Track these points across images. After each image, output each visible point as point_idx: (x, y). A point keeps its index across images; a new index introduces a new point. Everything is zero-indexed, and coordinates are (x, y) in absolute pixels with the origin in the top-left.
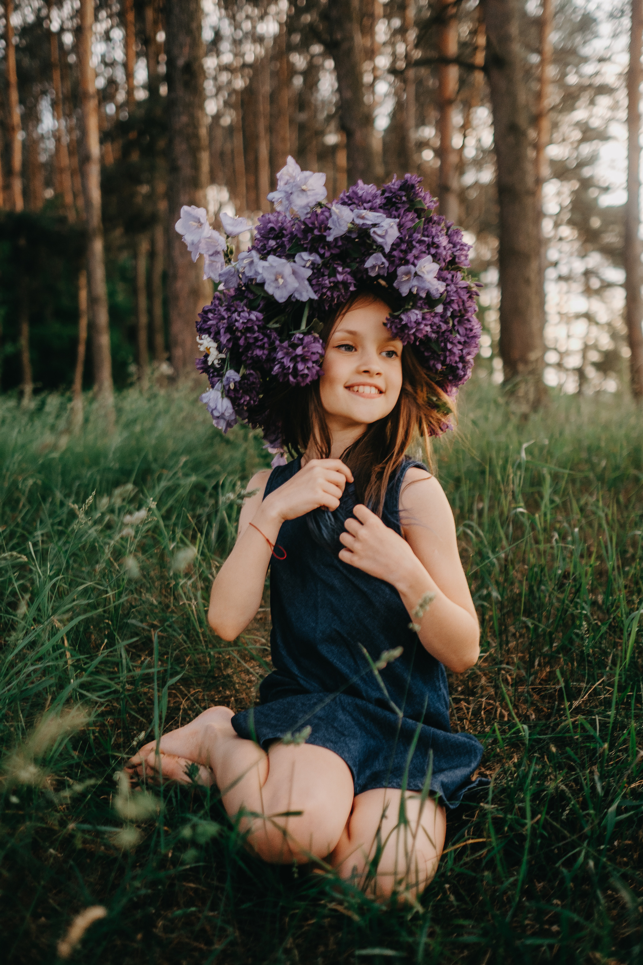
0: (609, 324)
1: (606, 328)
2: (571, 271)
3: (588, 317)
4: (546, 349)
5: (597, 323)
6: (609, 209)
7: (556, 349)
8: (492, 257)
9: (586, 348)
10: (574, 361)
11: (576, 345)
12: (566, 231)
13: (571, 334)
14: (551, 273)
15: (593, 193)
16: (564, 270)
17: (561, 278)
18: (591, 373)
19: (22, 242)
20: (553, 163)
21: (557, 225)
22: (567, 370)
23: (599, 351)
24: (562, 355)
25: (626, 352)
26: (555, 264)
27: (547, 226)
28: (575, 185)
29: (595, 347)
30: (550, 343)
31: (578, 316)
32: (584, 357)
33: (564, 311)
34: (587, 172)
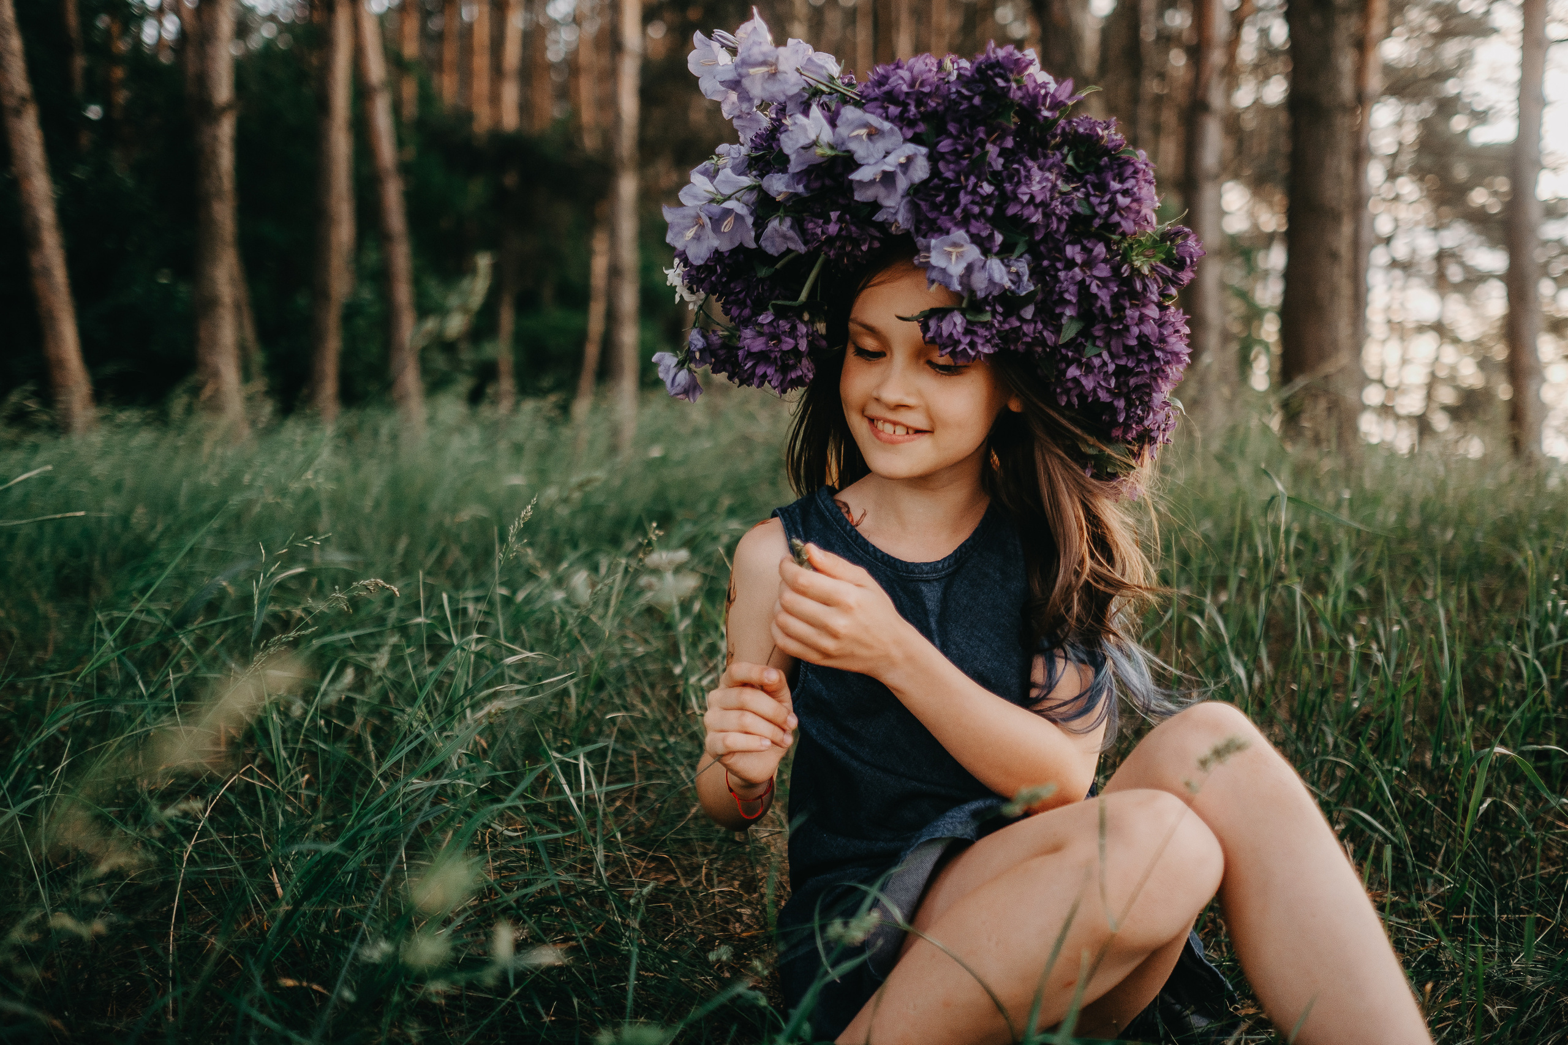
0: (1477, 343)
1: (1471, 349)
2: (1414, 251)
3: (1440, 328)
4: (1365, 381)
5: (1456, 341)
6: (1486, 150)
7: (1381, 381)
8: (1279, 226)
9: (1433, 382)
10: (1412, 403)
11: (1416, 376)
12: (1407, 187)
13: (1408, 357)
14: (1379, 256)
15: (1459, 123)
16: (1400, 250)
17: (1394, 264)
18: (1441, 422)
19: (510, 180)
20: (1388, 69)
21: (1392, 175)
22: (1398, 418)
23: (1457, 388)
24: (1392, 392)
25: (1503, 392)
26: (1388, 241)
27: (1375, 173)
28: (1426, 109)
29: (1452, 379)
30: (1372, 373)
31: (1421, 329)
32: (1429, 397)
33: (1396, 318)
34: (1451, 87)
